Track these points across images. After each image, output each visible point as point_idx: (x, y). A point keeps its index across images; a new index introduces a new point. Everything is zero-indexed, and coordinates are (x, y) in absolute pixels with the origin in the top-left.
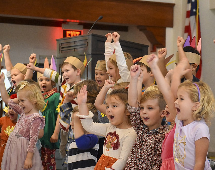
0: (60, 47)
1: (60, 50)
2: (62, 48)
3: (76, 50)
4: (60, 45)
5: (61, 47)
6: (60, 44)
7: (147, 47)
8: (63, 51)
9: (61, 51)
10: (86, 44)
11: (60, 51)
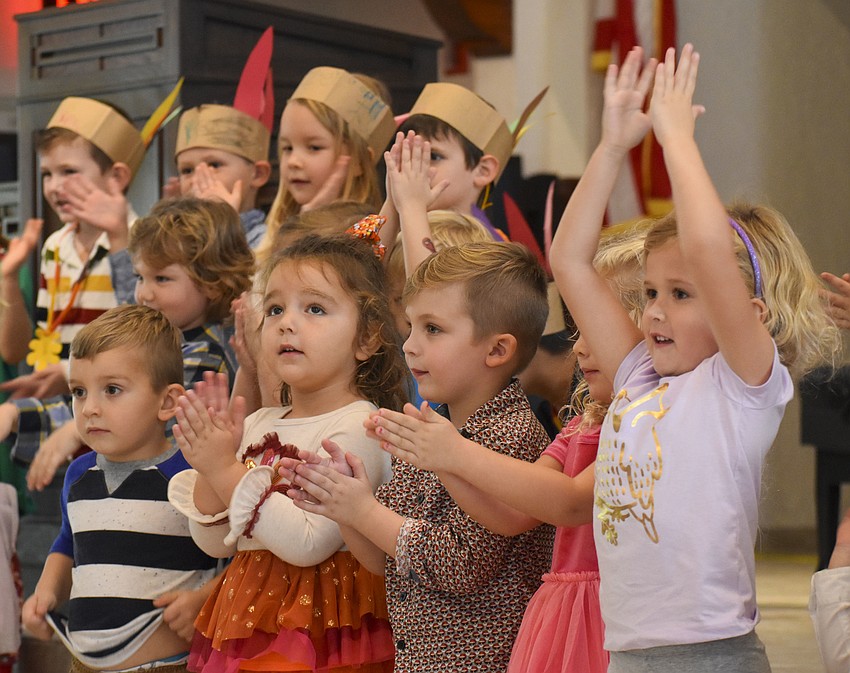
0: (33, 50)
1: (33, 63)
2: (46, 55)
3: (106, 62)
4: (36, 39)
5: (40, 51)
6: (32, 37)
7: (432, 46)
8: (49, 70)
9: (41, 68)
10: (155, 38)
11: (36, 71)
